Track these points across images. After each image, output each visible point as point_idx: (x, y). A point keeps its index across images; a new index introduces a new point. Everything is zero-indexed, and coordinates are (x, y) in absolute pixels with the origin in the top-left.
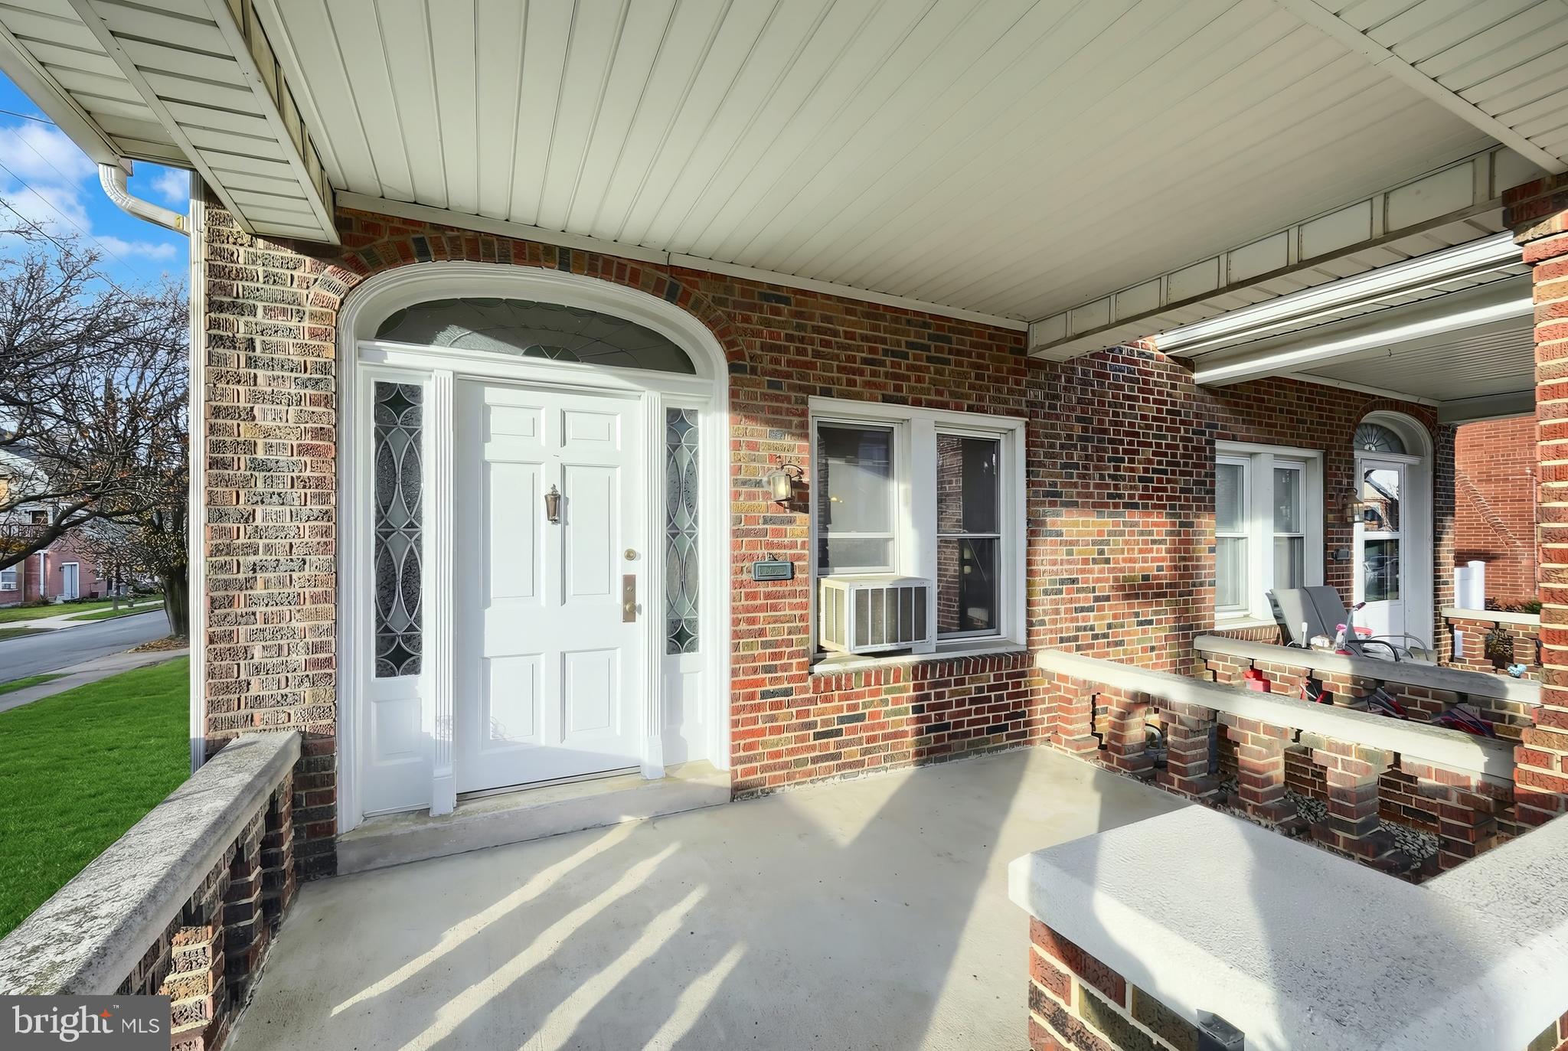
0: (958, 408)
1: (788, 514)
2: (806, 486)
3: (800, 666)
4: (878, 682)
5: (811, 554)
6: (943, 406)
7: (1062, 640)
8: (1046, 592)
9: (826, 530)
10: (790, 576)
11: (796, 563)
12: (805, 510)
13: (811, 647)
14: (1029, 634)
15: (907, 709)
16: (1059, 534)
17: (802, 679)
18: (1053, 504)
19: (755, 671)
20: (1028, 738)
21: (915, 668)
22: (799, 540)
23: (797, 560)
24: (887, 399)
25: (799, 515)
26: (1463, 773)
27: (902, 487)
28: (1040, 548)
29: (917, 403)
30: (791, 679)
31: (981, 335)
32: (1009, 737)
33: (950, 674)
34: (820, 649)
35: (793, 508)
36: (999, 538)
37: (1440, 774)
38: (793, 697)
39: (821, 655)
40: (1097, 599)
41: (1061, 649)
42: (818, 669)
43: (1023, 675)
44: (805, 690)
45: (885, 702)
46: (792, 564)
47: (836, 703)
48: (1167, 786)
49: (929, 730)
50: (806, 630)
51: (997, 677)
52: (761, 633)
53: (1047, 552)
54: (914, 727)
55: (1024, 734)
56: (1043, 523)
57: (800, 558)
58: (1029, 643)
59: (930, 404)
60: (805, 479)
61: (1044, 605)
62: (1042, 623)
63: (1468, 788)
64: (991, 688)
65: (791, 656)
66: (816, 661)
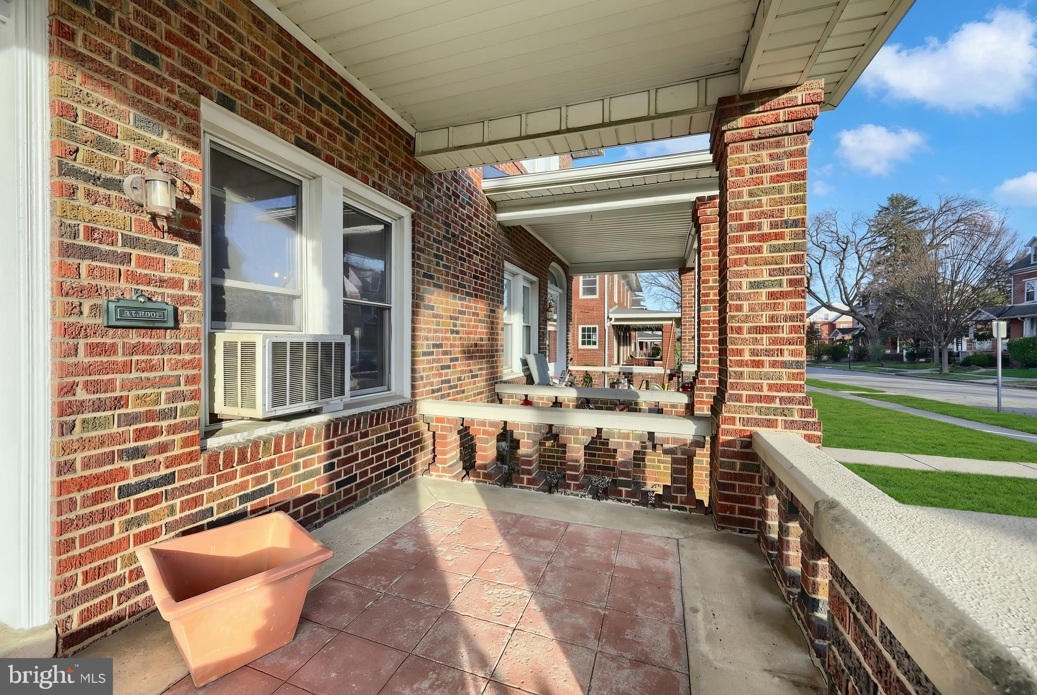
0: (365, 180)
1: (168, 240)
2: (196, 210)
3: (187, 442)
4: (289, 447)
5: (202, 300)
6: (351, 173)
7: (433, 391)
8: (425, 354)
9: (222, 276)
10: (171, 324)
11: (181, 308)
12: (195, 239)
13: (203, 416)
14: (413, 387)
15: (318, 469)
16: (432, 308)
17: (191, 457)
18: (429, 284)
19: (110, 458)
20: (413, 473)
21: (328, 426)
22: (187, 279)
23: (184, 304)
24: (299, 144)
25: (184, 246)
26: (682, 437)
27: (311, 245)
28: (421, 318)
29: (329, 160)
30: (173, 461)
31: (382, 122)
32: (400, 475)
33: (358, 428)
34: (215, 419)
35: (176, 233)
36: (390, 308)
37: (675, 440)
38: (177, 484)
39: (215, 427)
40: (452, 360)
41: (432, 398)
42: (213, 443)
43: (408, 422)
44: (196, 472)
45: (296, 467)
46: (176, 310)
47: (238, 480)
48: (519, 485)
49: (339, 485)
50: (195, 396)
51: (393, 426)
52: (119, 402)
53: (426, 322)
54: (326, 485)
55: (409, 470)
56: (422, 299)
57: (189, 301)
58: (413, 395)
59: (342, 167)
60: (195, 200)
61: (423, 364)
62: (422, 378)
63: (685, 445)
64: (388, 436)
65: (173, 430)
66: (209, 434)
